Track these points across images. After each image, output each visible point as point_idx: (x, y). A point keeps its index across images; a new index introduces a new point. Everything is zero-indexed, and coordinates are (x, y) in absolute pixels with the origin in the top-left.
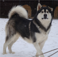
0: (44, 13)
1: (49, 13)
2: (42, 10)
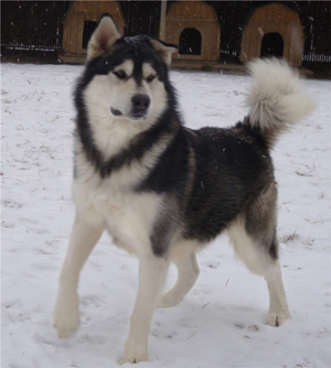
0: (132, 82)
2: (119, 62)
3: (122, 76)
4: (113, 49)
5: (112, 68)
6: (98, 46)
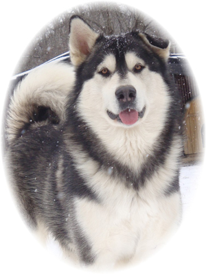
1: (146, 71)
3: (106, 73)
4: (94, 49)
5: (96, 69)
6: (79, 52)
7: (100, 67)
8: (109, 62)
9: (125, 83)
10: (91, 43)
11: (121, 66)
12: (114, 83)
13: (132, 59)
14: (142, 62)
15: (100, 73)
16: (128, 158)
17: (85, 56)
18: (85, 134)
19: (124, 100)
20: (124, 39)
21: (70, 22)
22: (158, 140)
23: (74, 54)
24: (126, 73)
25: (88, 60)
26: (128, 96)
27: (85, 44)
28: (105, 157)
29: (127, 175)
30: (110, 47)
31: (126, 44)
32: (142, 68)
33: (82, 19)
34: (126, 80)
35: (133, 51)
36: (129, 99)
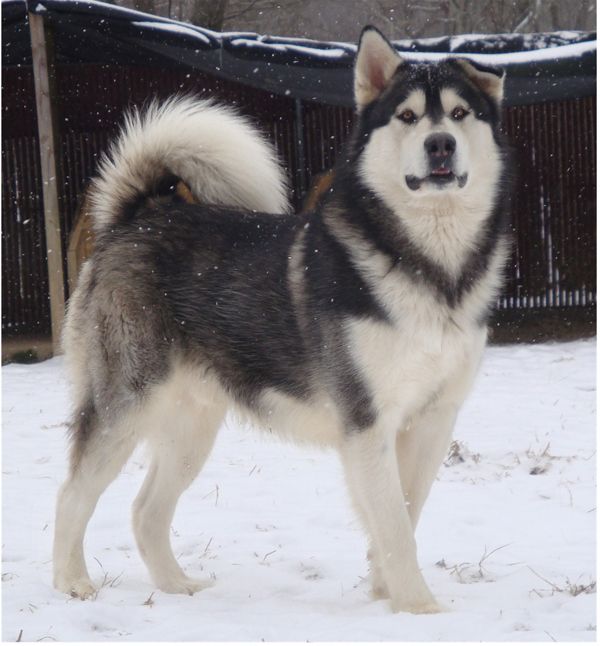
1: (470, 118)
3: (410, 118)
4: (392, 82)
5: (393, 111)
6: (369, 83)
7: (401, 109)
8: (416, 101)
9: (439, 130)
10: (388, 72)
11: (434, 108)
12: (424, 129)
13: (450, 98)
14: (465, 105)
15: (401, 117)
16: (442, 251)
17: (377, 91)
18: (372, 211)
19: (438, 154)
20: (437, 69)
21: (362, 35)
22: (484, 228)
23: (360, 86)
24: (441, 118)
25: (382, 97)
26: (444, 147)
27: (380, 72)
28: (404, 249)
29: (440, 282)
30: (417, 79)
31: (441, 76)
32: (465, 113)
33: (381, 33)
34: (441, 126)
35: (452, 87)
36: (445, 153)
